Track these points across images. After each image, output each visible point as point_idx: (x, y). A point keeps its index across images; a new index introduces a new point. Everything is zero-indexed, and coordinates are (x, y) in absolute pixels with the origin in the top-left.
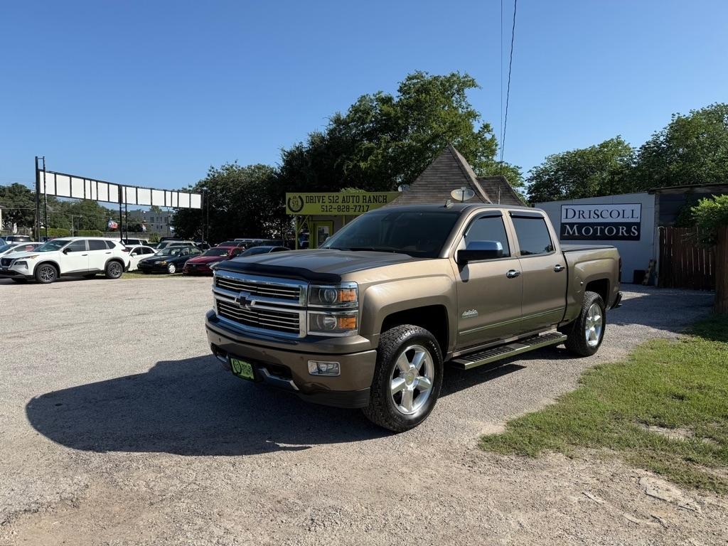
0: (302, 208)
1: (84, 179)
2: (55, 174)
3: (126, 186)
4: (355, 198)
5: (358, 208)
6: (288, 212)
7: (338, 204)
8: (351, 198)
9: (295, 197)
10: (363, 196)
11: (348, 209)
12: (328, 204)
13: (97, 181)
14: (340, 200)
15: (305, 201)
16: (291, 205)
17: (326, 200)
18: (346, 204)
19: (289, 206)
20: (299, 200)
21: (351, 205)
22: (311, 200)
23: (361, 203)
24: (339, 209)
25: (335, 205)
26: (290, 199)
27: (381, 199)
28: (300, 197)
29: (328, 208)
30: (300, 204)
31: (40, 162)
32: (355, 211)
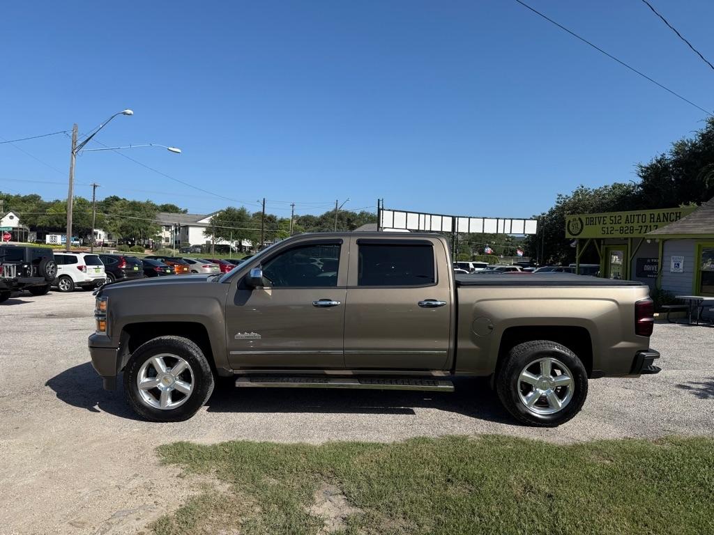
0: (581, 230)
1: (419, 214)
2: (394, 211)
3: (458, 217)
4: (640, 217)
5: (644, 229)
6: (568, 236)
7: (620, 225)
8: (636, 218)
9: (574, 220)
10: (651, 215)
11: (632, 230)
12: (610, 226)
13: (431, 215)
14: (624, 220)
15: (584, 224)
16: (571, 228)
17: (607, 220)
18: (629, 225)
19: (568, 229)
20: (579, 222)
21: (636, 225)
22: (591, 222)
23: (648, 223)
24: (621, 230)
25: (617, 227)
26: (569, 222)
27: (673, 217)
28: (580, 219)
29: (610, 229)
30: (580, 226)
31: (381, 202)
32: (640, 233)
